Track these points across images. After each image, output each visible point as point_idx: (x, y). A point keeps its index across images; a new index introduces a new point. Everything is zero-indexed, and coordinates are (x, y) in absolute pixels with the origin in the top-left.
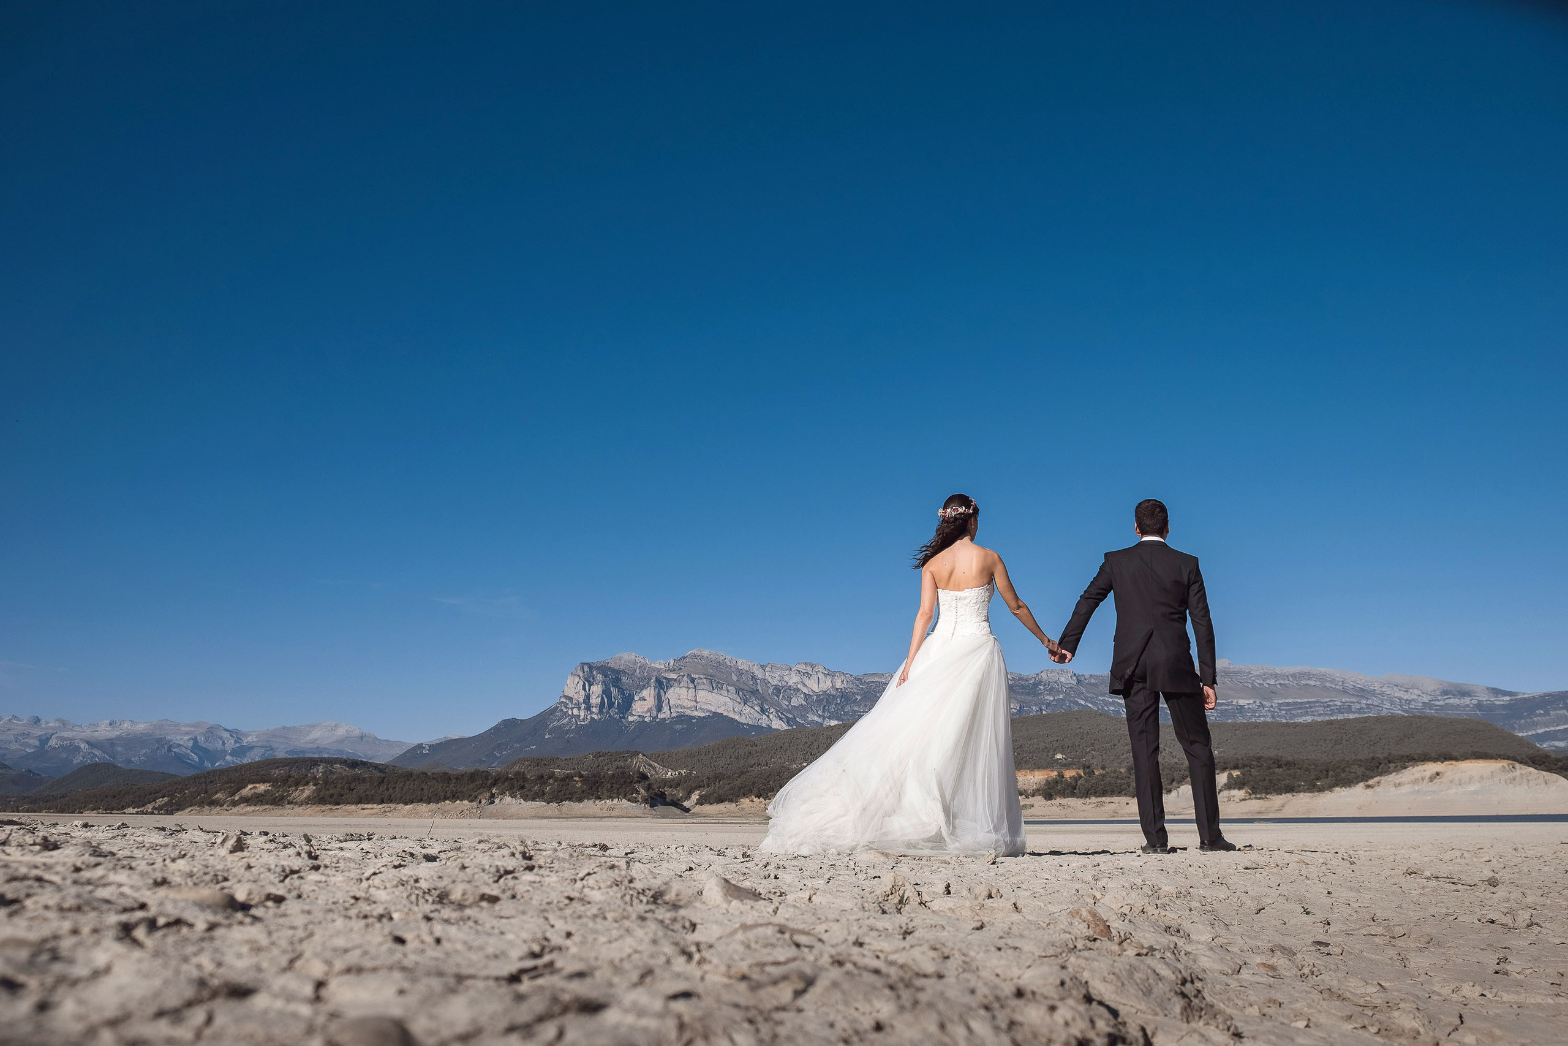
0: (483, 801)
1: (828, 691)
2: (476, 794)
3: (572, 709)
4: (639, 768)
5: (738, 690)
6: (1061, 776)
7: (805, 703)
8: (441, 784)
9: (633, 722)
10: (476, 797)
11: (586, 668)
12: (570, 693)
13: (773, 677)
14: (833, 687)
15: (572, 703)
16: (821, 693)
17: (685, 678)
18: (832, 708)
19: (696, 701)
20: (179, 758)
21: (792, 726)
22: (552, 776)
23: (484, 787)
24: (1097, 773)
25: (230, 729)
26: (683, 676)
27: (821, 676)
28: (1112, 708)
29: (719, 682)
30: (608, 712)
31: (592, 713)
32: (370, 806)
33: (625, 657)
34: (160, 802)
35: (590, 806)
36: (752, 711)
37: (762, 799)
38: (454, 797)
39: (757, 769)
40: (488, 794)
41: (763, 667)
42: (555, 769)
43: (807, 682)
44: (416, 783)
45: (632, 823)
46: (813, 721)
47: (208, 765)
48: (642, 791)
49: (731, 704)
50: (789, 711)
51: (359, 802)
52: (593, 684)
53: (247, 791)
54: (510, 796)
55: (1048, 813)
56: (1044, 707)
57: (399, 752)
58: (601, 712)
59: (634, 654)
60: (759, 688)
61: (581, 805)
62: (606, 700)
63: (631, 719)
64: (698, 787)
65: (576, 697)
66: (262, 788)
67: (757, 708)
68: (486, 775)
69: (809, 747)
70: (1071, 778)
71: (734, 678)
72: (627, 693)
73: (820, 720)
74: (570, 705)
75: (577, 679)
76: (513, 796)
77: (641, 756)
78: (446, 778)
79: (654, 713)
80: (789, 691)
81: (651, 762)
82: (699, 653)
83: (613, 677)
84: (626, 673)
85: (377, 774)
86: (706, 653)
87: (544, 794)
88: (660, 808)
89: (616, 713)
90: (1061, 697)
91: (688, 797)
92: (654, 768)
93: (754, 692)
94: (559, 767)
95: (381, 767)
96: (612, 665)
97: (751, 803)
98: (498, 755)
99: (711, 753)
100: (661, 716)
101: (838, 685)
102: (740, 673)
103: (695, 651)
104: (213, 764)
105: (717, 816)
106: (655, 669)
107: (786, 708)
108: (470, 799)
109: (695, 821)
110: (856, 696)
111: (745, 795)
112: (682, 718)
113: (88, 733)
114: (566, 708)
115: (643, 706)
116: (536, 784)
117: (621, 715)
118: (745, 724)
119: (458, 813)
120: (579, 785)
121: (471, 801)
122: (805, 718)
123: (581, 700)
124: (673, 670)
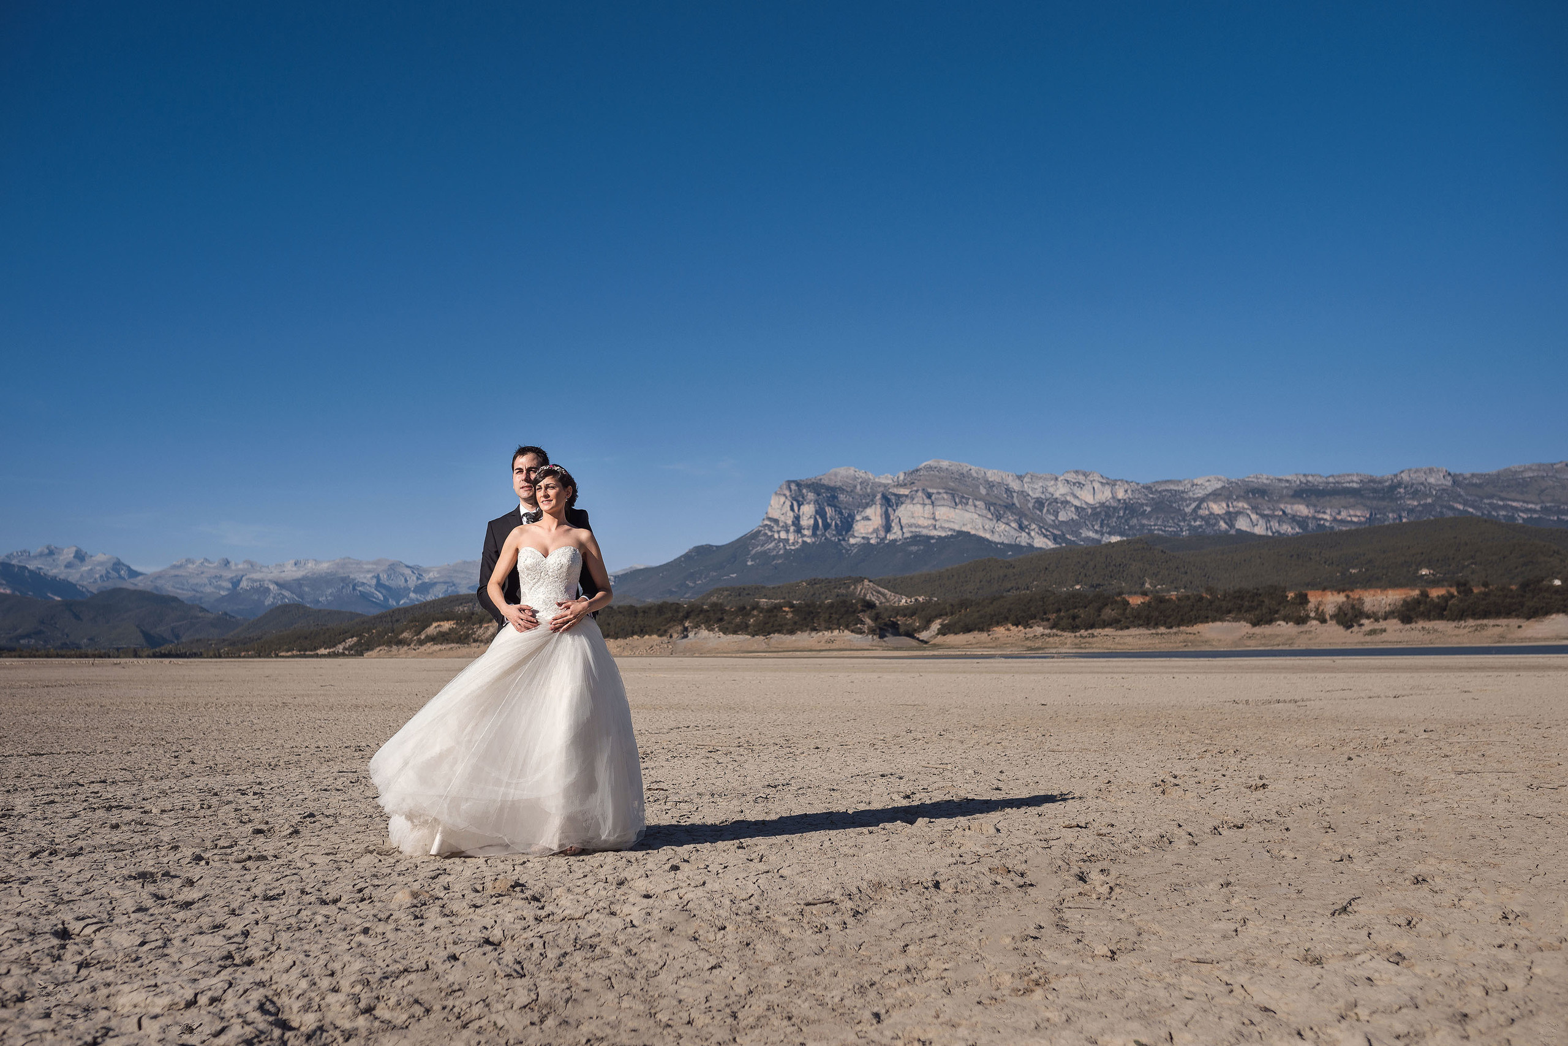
0: (675, 636)
1: (1107, 503)
2: (665, 628)
3: (779, 532)
4: (865, 596)
5: (988, 506)
6: (1424, 594)
7: (1075, 517)
8: (628, 619)
9: (856, 544)
10: (666, 631)
11: (793, 487)
12: (775, 515)
13: (1034, 489)
14: (1113, 498)
15: (778, 526)
16: (1097, 505)
17: (920, 494)
18: (1113, 522)
19: (934, 519)
20: (365, 596)
21: (1060, 544)
22: (756, 607)
24: (1476, 591)
25: (410, 565)
26: (917, 491)
27: (1097, 485)
29: (963, 497)
30: (823, 535)
31: (803, 536)
33: (840, 473)
34: (349, 642)
35: (803, 639)
36: (1007, 528)
37: (1020, 628)
38: (642, 632)
39: (1013, 595)
40: (680, 628)
41: (1020, 478)
42: (760, 598)
43: (1078, 492)
45: (859, 658)
46: (1088, 538)
47: (392, 603)
48: (868, 622)
49: (979, 521)
50: (1056, 527)
52: (803, 504)
53: (432, 629)
54: (707, 629)
55: (1406, 640)
56: (1404, 514)
58: (814, 534)
59: (853, 468)
60: (1016, 501)
61: (794, 637)
62: (820, 521)
63: (852, 541)
64: (940, 615)
65: (782, 518)
66: (445, 625)
67: (1014, 525)
68: (677, 607)
69: (1083, 567)
70: (1438, 597)
71: (983, 491)
72: (845, 513)
73: (1096, 537)
74: (776, 528)
75: (783, 499)
76: (710, 629)
77: (866, 583)
78: (634, 611)
79: (882, 534)
80: (1057, 505)
81: (880, 590)
82: (936, 464)
83: (827, 496)
84: (843, 490)
86: (945, 464)
87: (747, 626)
88: (891, 640)
89: (834, 535)
90: (1429, 500)
91: (926, 627)
92: (884, 596)
93: (1010, 507)
94: (765, 596)
96: (825, 482)
97: (1007, 632)
98: (691, 584)
99: (956, 578)
100: (890, 537)
101: (1121, 495)
102: (990, 485)
103: (931, 463)
104: (398, 602)
105: (963, 647)
106: (880, 485)
107: (1051, 523)
108: (660, 632)
109: (933, 654)
110: (1145, 508)
111: (998, 623)
112: (917, 539)
113: (276, 574)
114: (771, 532)
115: (867, 526)
116: (737, 616)
117: (841, 538)
118: (999, 543)
119: (647, 649)
120: (789, 616)
121: (660, 636)
122: (1077, 534)
123: (790, 522)
124: (903, 485)
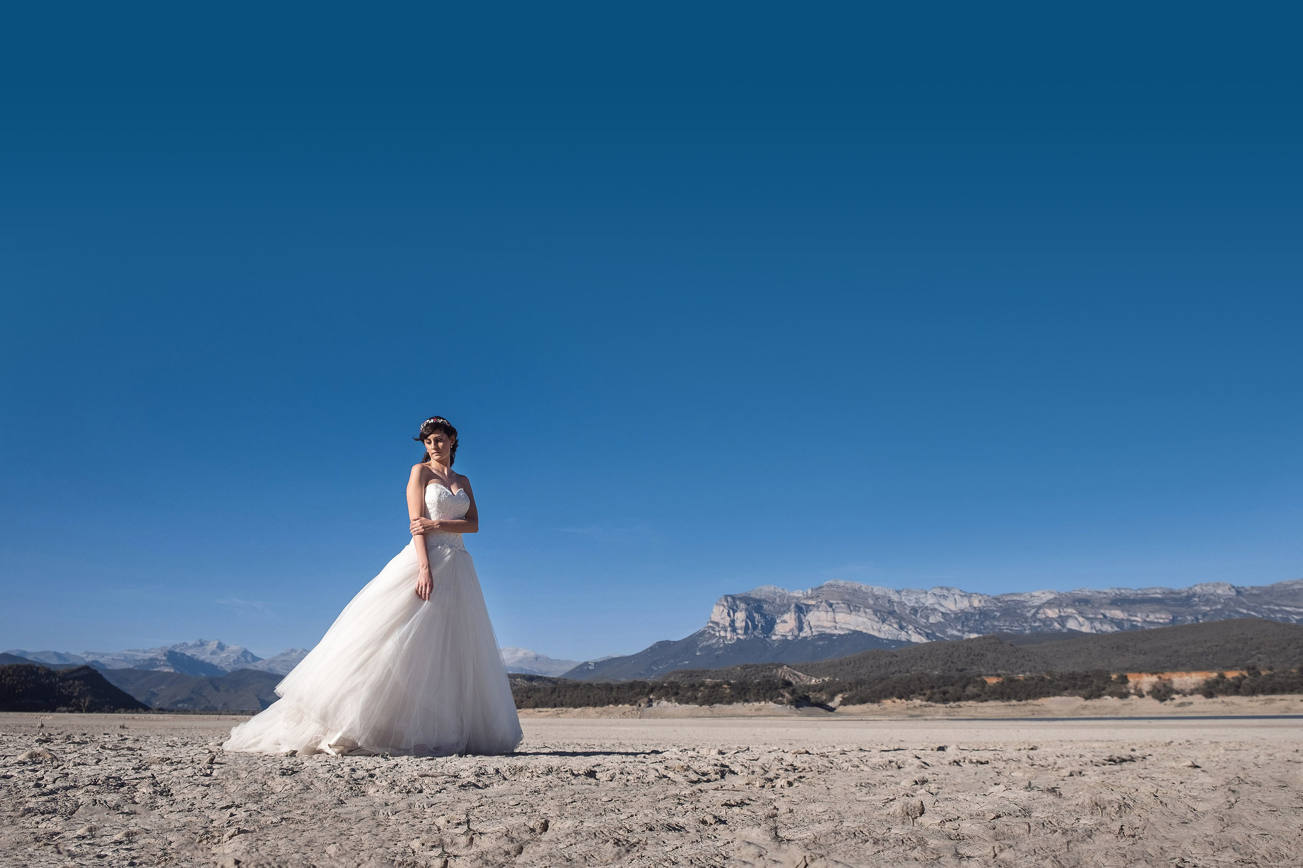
0: (643, 705)
1: (966, 610)
2: (635, 699)
3: (719, 631)
4: (784, 676)
5: (875, 612)
6: (1222, 676)
7: (942, 620)
8: (604, 692)
9: (777, 640)
10: (636, 702)
11: (729, 599)
12: (716, 618)
13: (909, 600)
14: (971, 606)
15: (719, 626)
16: (959, 611)
17: (824, 604)
18: (971, 623)
19: (835, 621)
21: (931, 640)
22: (702, 684)
23: (642, 694)
24: (1263, 673)
26: (821, 602)
27: (957, 597)
28: (1279, 615)
29: (856, 606)
30: (752, 633)
31: (737, 634)
32: (545, 709)
33: (764, 589)
35: (739, 707)
36: (891, 628)
37: (903, 700)
38: (617, 701)
39: (897, 676)
40: (646, 699)
41: (898, 592)
42: (706, 678)
43: (943, 602)
44: (582, 691)
45: (779, 720)
46: (952, 636)
48: (787, 695)
49: (869, 623)
50: (928, 627)
51: (536, 706)
52: (737, 611)
54: (666, 700)
55: (1210, 710)
56: (1200, 617)
57: (568, 668)
58: (746, 633)
59: (773, 586)
60: (896, 608)
61: (731, 707)
62: (750, 623)
63: (774, 638)
64: (841, 691)
65: (722, 622)
67: (896, 626)
68: (643, 685)
69: (950, 656)
70: (1233, 678)
71: (871, 602)
72: (769, 617)
73: (959, 634)
74: (717, 629)
75: (722, 608)
76: (669, 700)
77: (785, 667)
78: (609, 687)
79: (796, 633)
80: (927, 611)
81: (796, 672)
82: (834, 583)
83: (755, 605)
84: (767, 601)
85: (550, 685)
86: (841, 583)
87: (696, 698)
88: (806, 708)
89: (761, 634)
90: (1219, 607)
91: (832, 699)
92: (799, 677)
93: (892, 613)
94: (710, 677)
95: (554, 680)
96: (753, 595)
97: (893, 704)
98: (655, 669)
99: (852, 664)
100: (802, 635)
101: (976, 604)
102: (876, 598)
103: (831, 581)
105: (860, 714)
106: (794, 598)
107: (924, 624)
108: (630, 702)
109: (839, 719)
110: (996, 613)
111: (886, 697)
112: (822, 636)
114: (714, 630)
115: (785, 626)
116: (689, 691)
117: (765, 635)
118: (885, 639)
119: (621, 714)
120: (728, 691)
121: (632, 705)
122: (945, 633)
123: (727, 624)
124: (808, 598)
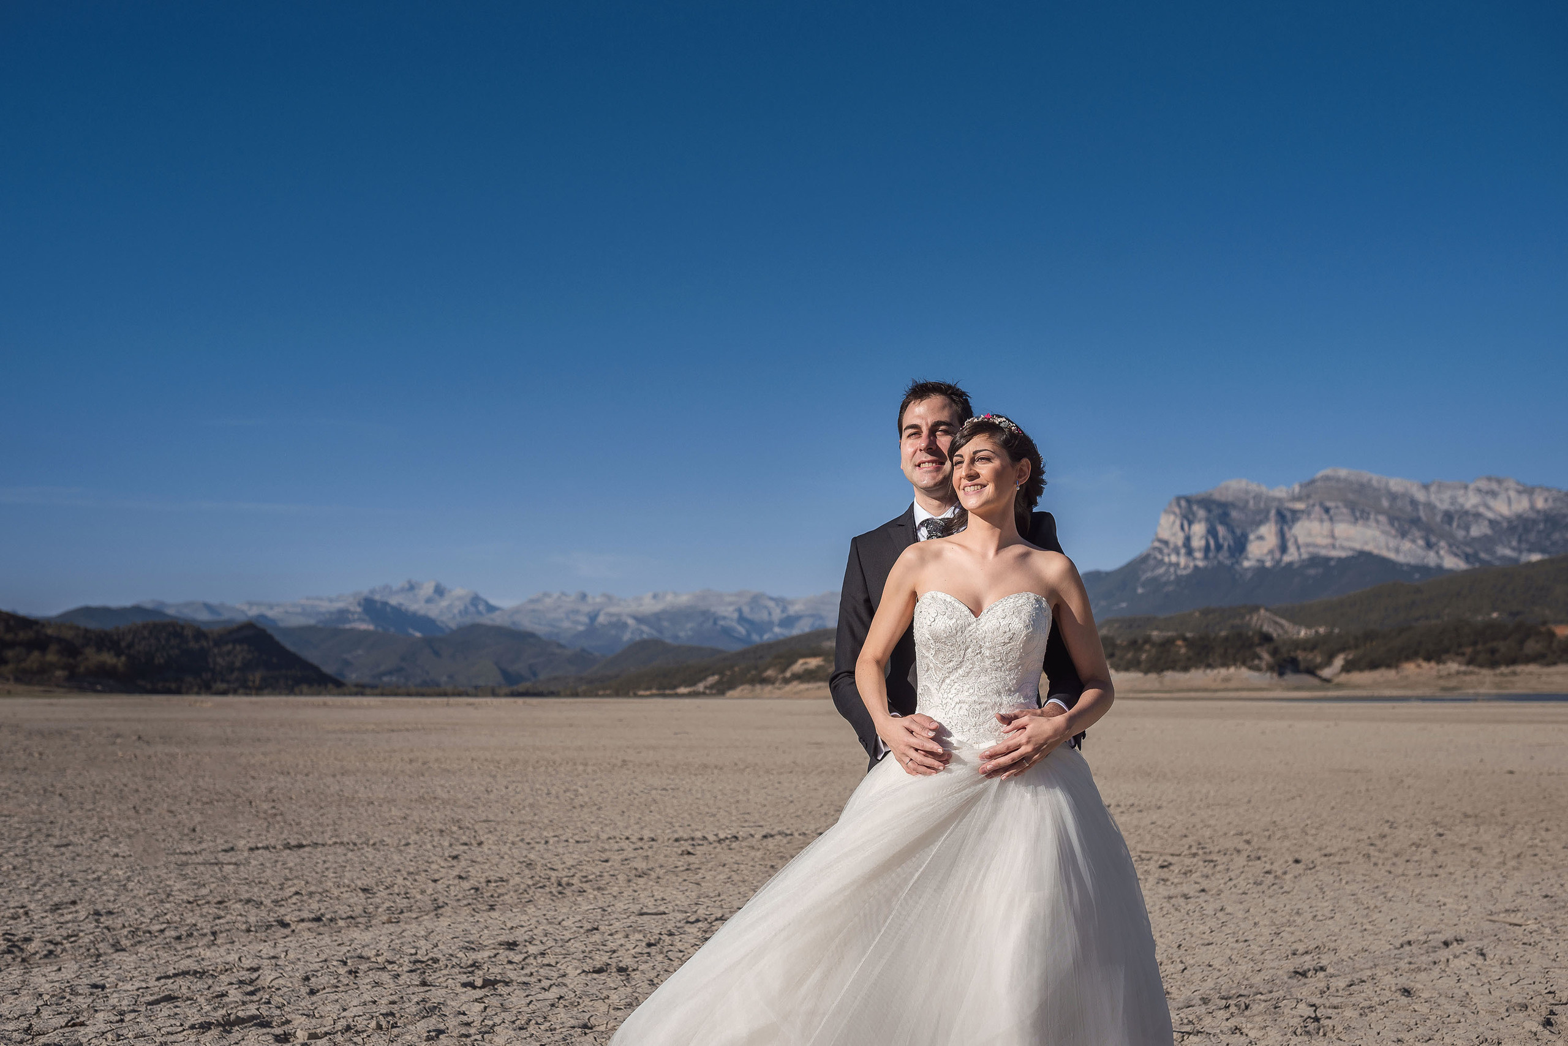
1: (1525, 515)
3: (1169, 555)
4: (1261, 626)
5: (1392, 520)
7: (1489, 533)
9: (1250, 568)
11: (1183, 503)
12: (1165, 534)
14: (1532, 508)
15: (1168, 548)
16: (1514, 518)
17: (1317, 508)
18: (1532, 537)
19: (1333, 537)
20: (727, 632)
21: (1473, 564)
22: (1148, 640)
25: (774, 596)
26: (1314, 505)
27: (1512, 494)
29: (1363, 512)
30: (1215, 557)
31: (1194, 559)
33: (1231, 486)
34: (713, 679)
35: (1198, 676)
36: (1414, 547)
37: (1433, 664)
39: (1424, 624)
41: (1426, 487)
42: (1152, 631)
43: (1492, 502)
45: (1256, 695)
46: (1503, 558)
47: (755, 638)
48: (1266, 656)
49: (1382, 539)
50: (1467, 544)
52: (1193, 522)
53: (798, 666)
58: (1206, 557)
59: (1244, 480)
60: (1422, 514)
61: (1188, 674)
62: (1212, 542)
63: (1246, 564)
64: (1342, 649)
65: (1172, 540)
66: (814, 662)
67: (1421, 543)
69: (1500, 590)
71: (1385, 503)
72: (1238, 532)
73: (1514, 555)
74: (1166, 551)
75: (1172, 518)
77: (1262, 611)
79: (1277, 555)
80: (1468, 517)
81: (1277, 619)
82: (1333, 474)
83: (1219, 511)
84: (1235, 505)
86: (1343, 473)
87: (1140, 662)
88: (1291, 678)
89: (1227, 558)
91: (1328, 662)
92: (1282, 626)
93: (1416, 522)
94: (1157, 628)
96: (1217, 496)
97: (1418, 669)
99: (1358, 605)
100: (1287, 559)
101: (1540, 504)
102: (1393, 497)
103: (1328, 472)
104: (761, 636)
105: (1370, 687)
106: (1274, 499)
107: (1463, 540)
109: (1338, 694)
111: (1408, 659)
112: (1315, 561)
113: (634, 608)
114: (1161, 554)
115: (1261, 546)
116: (1129, 651)
117: (1234, 561)
118: (1404, 564)
120: (1183, 651)
122: (1492, 552)
123: (1180, 543)
124: (1299, 499)
